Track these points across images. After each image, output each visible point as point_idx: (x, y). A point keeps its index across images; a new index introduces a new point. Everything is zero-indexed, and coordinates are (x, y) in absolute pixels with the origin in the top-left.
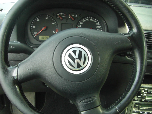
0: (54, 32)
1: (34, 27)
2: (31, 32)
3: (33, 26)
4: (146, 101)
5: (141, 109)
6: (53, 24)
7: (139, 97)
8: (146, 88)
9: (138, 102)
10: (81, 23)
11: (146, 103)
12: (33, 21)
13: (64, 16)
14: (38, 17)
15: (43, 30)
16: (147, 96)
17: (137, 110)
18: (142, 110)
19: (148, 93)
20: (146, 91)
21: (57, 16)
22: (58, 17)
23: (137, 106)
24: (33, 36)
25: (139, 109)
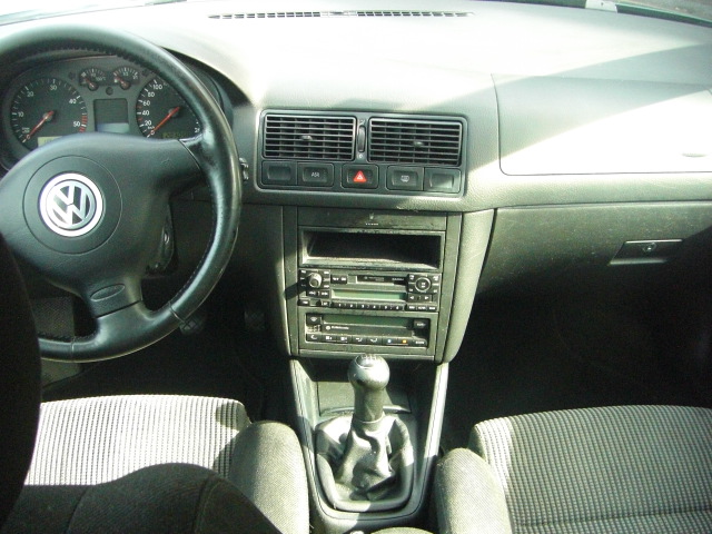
0: (77, 124)
1: (21, 114)
2: (14, 129)
3: (16, 111)
4: (333, 305)
5: (328, 328)
6: (71, 101)
7: (311, 293)
8: (326, 268)
9: (313, 308)
10: (151, 94)
11: (335, 311)
12: (15, 98)
13: (99, 79)
14: (28, 85)
15: (45, 122)
16: (335, 290)
17: (319, 333)
18: (331, 331)
19: (332, 282)
20: (327, 276)
21: (80, 79)
22: (84, 82)
23: (314, 319)
24: (20, 140)
25: (322, 328)
